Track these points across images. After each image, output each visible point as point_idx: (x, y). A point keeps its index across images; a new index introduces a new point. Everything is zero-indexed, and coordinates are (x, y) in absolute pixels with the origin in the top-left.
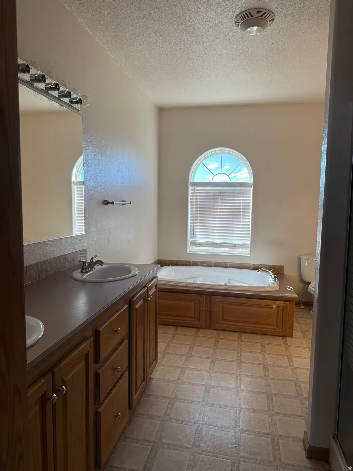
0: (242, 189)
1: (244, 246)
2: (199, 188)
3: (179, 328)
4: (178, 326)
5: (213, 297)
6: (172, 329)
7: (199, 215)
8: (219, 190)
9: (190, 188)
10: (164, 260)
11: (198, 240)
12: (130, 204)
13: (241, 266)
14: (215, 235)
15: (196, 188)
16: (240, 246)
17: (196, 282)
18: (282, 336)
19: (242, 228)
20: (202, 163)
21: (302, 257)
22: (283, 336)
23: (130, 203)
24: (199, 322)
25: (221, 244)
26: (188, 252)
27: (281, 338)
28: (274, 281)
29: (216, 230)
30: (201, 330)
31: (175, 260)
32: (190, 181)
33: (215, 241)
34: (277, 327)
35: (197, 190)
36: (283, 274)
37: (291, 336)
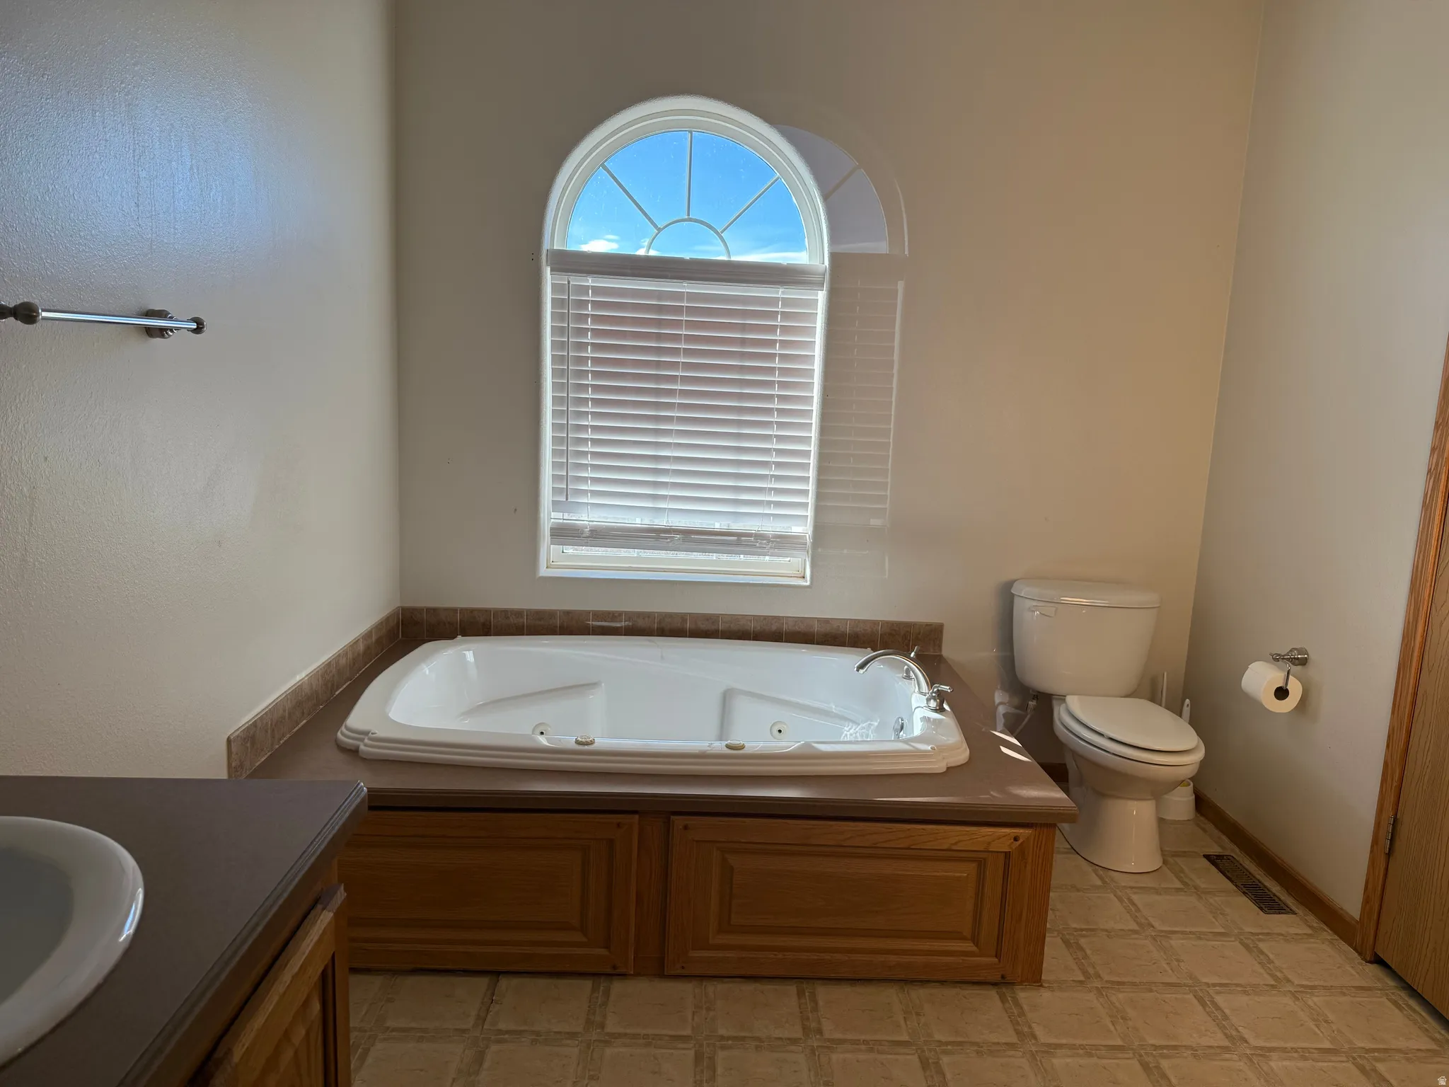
0: (780, 295)
1: (783, 543)
2: (590, 281)
3: (504, 983)
4: (498, 974)
5: (679, 821)
6: (471, 990)
7: (590, 408)
8: (678, 296)
9: (548, 278)
10: (429, 610)
11: (587, 518)
12: (198, 330)
13: (774, 628)
14: (664, 497)
15: (577, 280)
16: (769, 541)
17: (592, 743)
18: (995, 984)
19: (779, 465)
20: (603, 165)
21: (1020, 590)
22: (1002, 983)
23: (194, 326)
24: (607, 947)
25: (687, 533)
26: (543, 571)
27: (993, 993)
28: (936, 711)
29: (665, 472)
30: (617, 987)
31: (479, 610)
32: (546, 245)
33: (662, 522)
34: (977, 946)
35: (584, 290)
36: (941, 656)
37: (1034, 978)
